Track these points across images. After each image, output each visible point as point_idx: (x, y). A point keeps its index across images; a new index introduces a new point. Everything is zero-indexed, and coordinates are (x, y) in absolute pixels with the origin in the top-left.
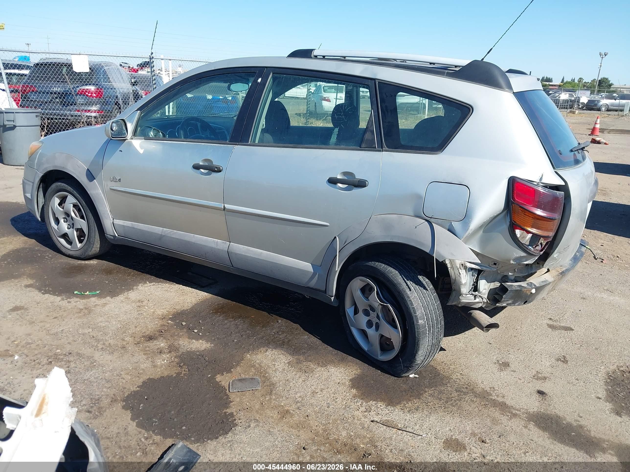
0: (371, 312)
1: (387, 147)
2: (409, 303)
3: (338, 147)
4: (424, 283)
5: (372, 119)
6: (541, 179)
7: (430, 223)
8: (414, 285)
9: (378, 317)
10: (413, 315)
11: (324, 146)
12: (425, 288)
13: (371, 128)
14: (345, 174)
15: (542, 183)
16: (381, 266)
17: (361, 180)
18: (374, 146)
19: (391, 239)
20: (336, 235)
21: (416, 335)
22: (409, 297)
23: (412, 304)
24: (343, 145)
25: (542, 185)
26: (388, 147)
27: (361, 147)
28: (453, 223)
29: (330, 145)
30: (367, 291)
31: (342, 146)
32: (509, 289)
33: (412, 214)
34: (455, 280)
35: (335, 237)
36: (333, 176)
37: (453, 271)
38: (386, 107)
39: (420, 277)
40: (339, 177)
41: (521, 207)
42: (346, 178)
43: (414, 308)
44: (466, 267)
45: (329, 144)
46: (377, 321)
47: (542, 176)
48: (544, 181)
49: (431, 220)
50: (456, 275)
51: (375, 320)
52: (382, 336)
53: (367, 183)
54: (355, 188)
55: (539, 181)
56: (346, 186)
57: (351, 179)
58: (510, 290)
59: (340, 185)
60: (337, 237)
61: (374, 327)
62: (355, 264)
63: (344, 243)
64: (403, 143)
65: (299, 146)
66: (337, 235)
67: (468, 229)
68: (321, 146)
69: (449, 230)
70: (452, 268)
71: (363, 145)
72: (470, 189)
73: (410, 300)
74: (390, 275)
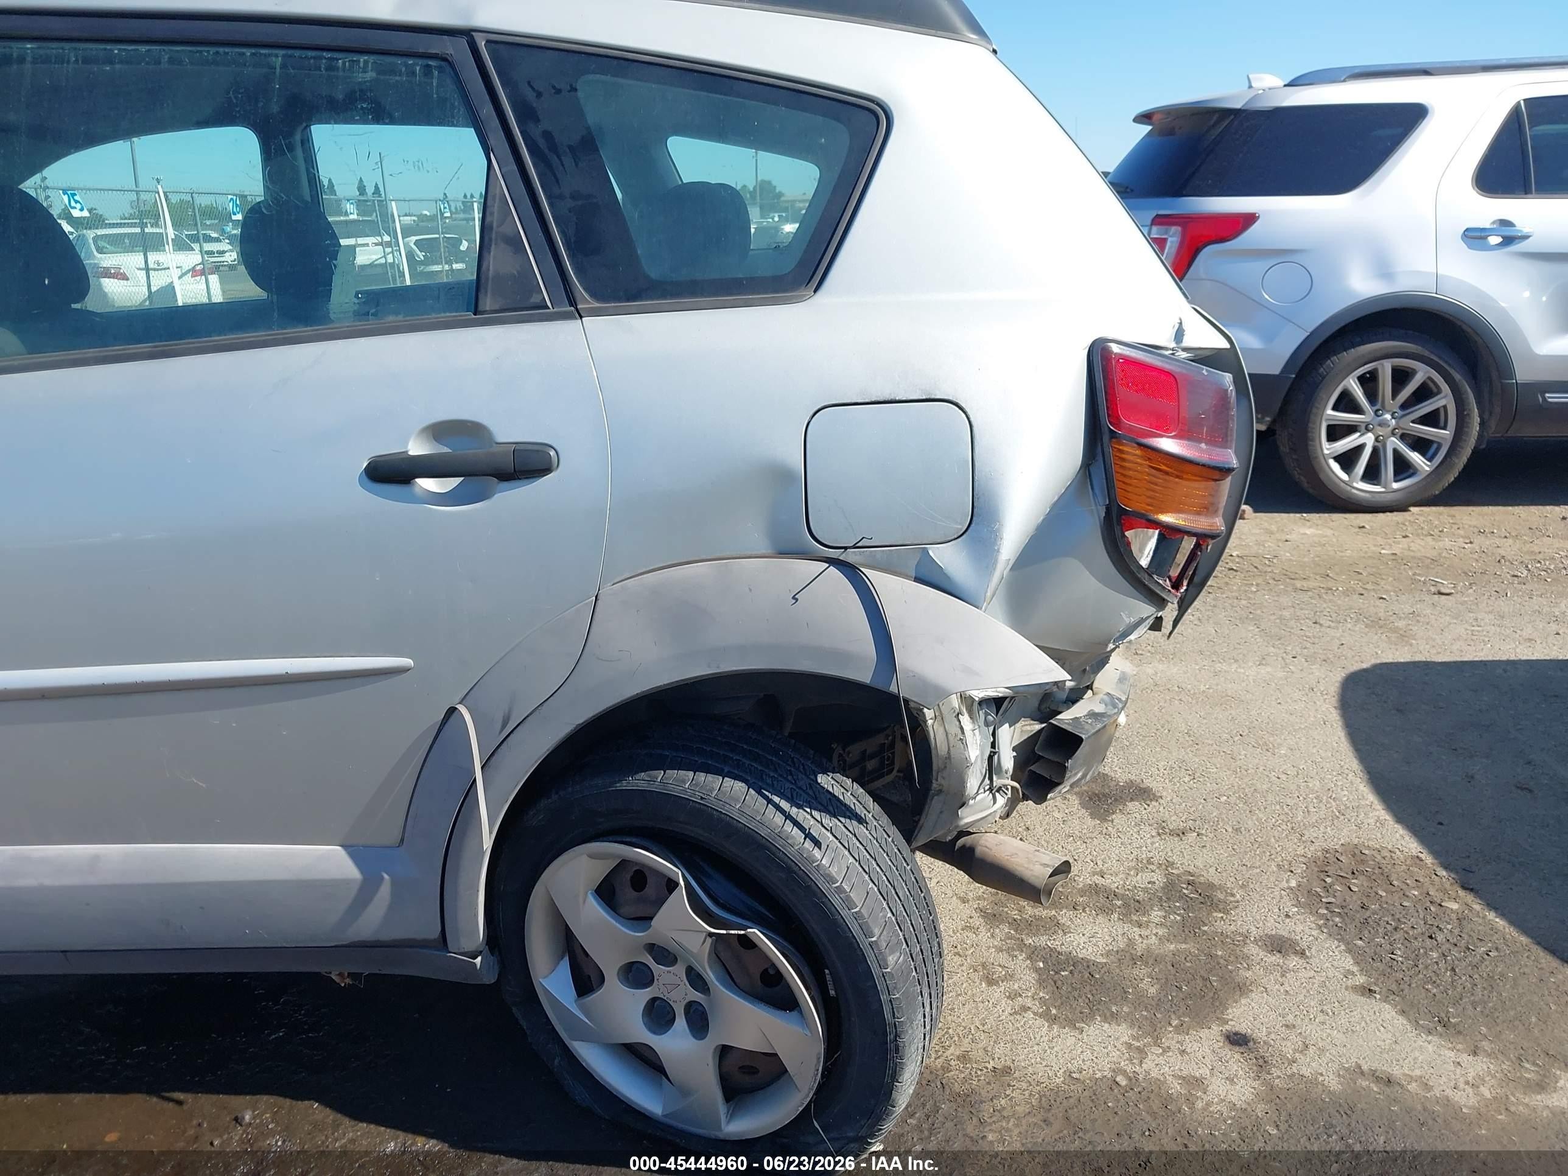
0: (657, 969)
1: (592, 295)
2: (836, 901)
3: (372, 323)
4: (849, 800)
5: (498, 191)
6: (1179, 334)
7: (850, 570)
8: (827, 820)
9: (696, 979)
10: (863, 942)
11: (308, 330)
12: (861, 820)
13: (506, 229)
14: (438, 431)
15: (1185, 350)
16: (684, 782)
17: (522, 447)
18: (535, 299)
19: (709, 666)
20: (453, 701)
21: (888, 1015)
22: (831, 880)
23: (849, 903)
24: (397, 313)
25: (1184, 355)
26: (596, 295)
27: (480, 308)
28: (935, 552)
29: (333, 322)
30: (627, 893)
31: (391, 318)
32: (1083, 737)
33: (764, 547)
34: (949, 757)
35: (452, 710)
36: (386, 447)
37: (941, 729)
38: (547, 135)
39: (824, 780)
40: (417, 448)
41: (1142, 446)
42: (446, 450)
43: (858, 916)
44: (969, 702)
45: (325, 319)
46: (690, 998)
47: (1181, 323)
48: (1189, 341)
49: (851, 556)
50: (951, 738)
51: (680, 994)
52: (724, 1051)
53: (552, 453)
54: (505, 484)
55: (1173, 345)
56: (454, 482)
57: (470, 450)
58: (1086, 738)
59: (428, 484)
60: (462, 709)
61: (681, 1023)
62: (555, 797)
63: (499, 726)
64: (654, 272)
65: (183, 344)
66: (458, 700)
67: (996, 561)
68: (290, 331)
69: (918, 580)
70: (939, 718)
71: (488, 302)
72: (963, 405)
73: (840, 890)
74: (733, 811)
